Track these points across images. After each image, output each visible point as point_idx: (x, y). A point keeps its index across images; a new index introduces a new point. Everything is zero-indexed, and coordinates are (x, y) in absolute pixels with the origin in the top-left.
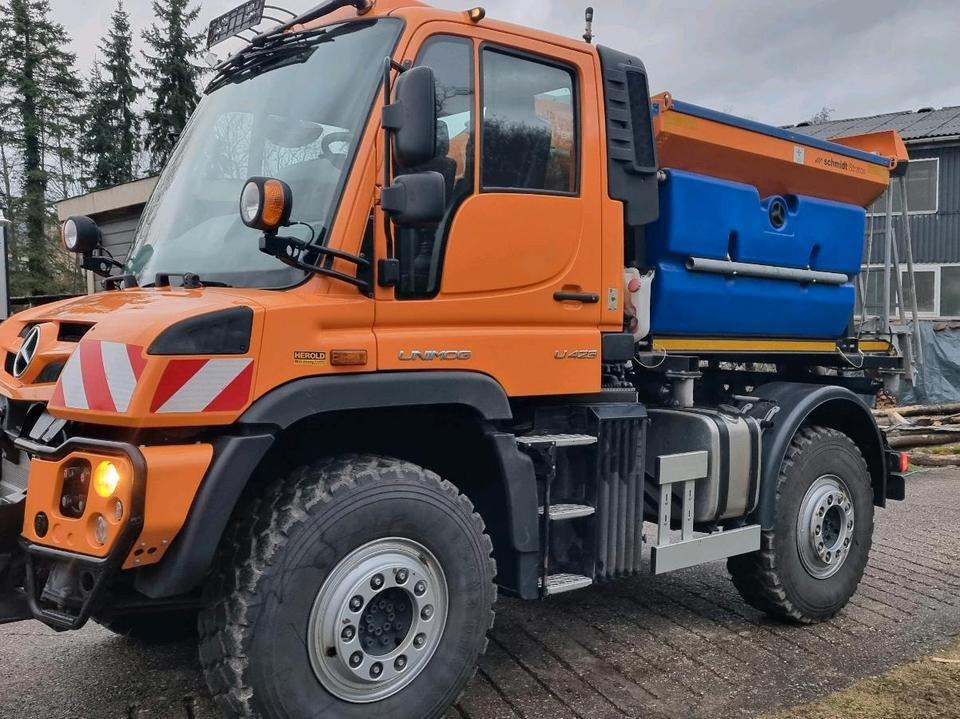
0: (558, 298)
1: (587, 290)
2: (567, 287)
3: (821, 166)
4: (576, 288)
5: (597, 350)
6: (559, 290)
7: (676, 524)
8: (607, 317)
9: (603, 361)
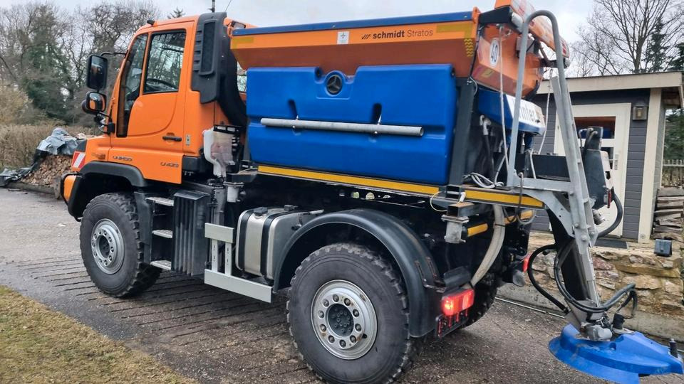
0: (165, 139)
1: (177, 136)
2: (169, 134)
3: (371, 40)
4: (172, 134)
5: (180, 163)
6: (165, 135)
7: (222, 269)
8: (186, 148)
9: (183, 170)
